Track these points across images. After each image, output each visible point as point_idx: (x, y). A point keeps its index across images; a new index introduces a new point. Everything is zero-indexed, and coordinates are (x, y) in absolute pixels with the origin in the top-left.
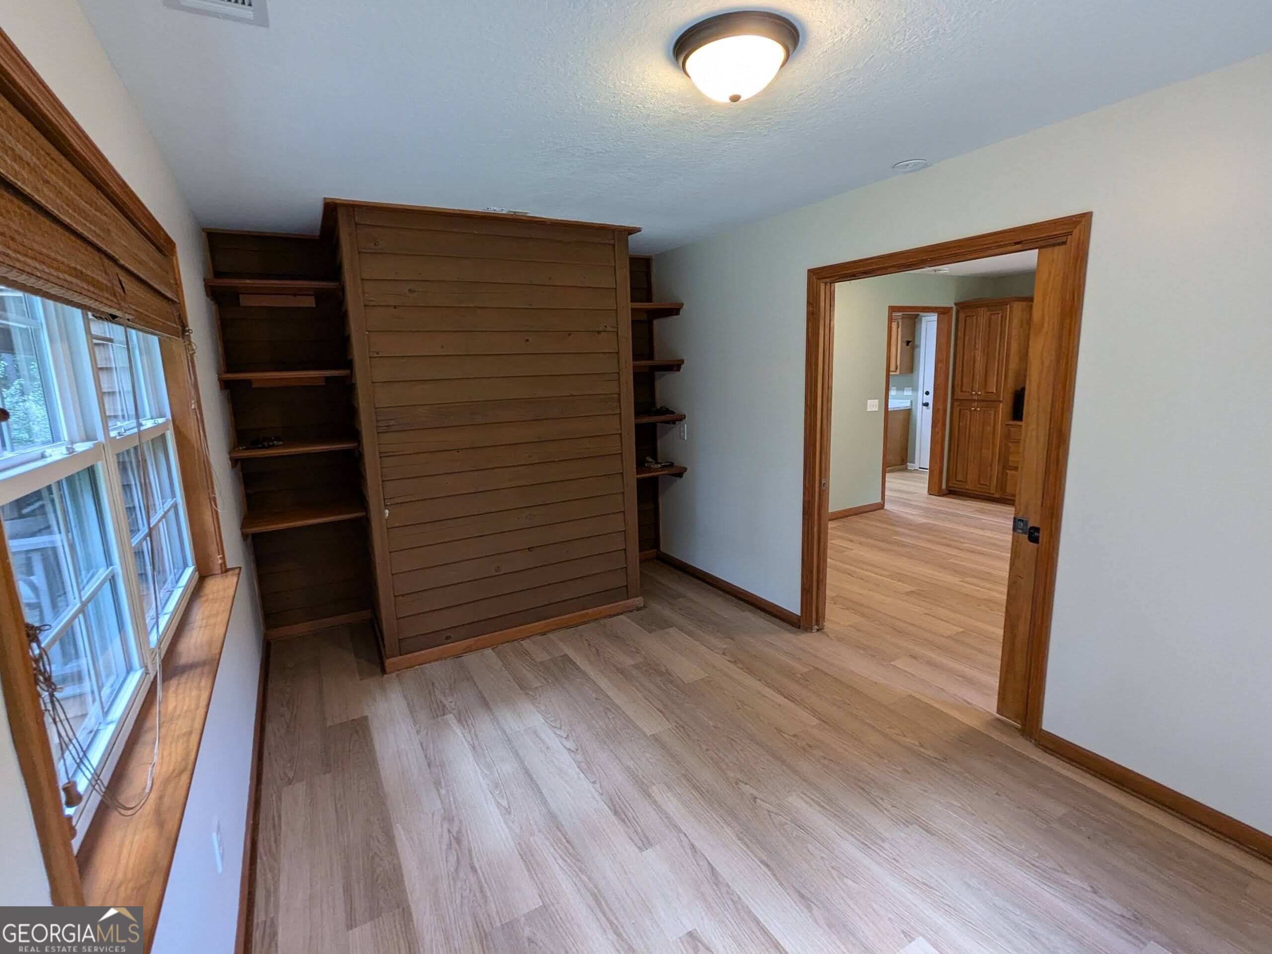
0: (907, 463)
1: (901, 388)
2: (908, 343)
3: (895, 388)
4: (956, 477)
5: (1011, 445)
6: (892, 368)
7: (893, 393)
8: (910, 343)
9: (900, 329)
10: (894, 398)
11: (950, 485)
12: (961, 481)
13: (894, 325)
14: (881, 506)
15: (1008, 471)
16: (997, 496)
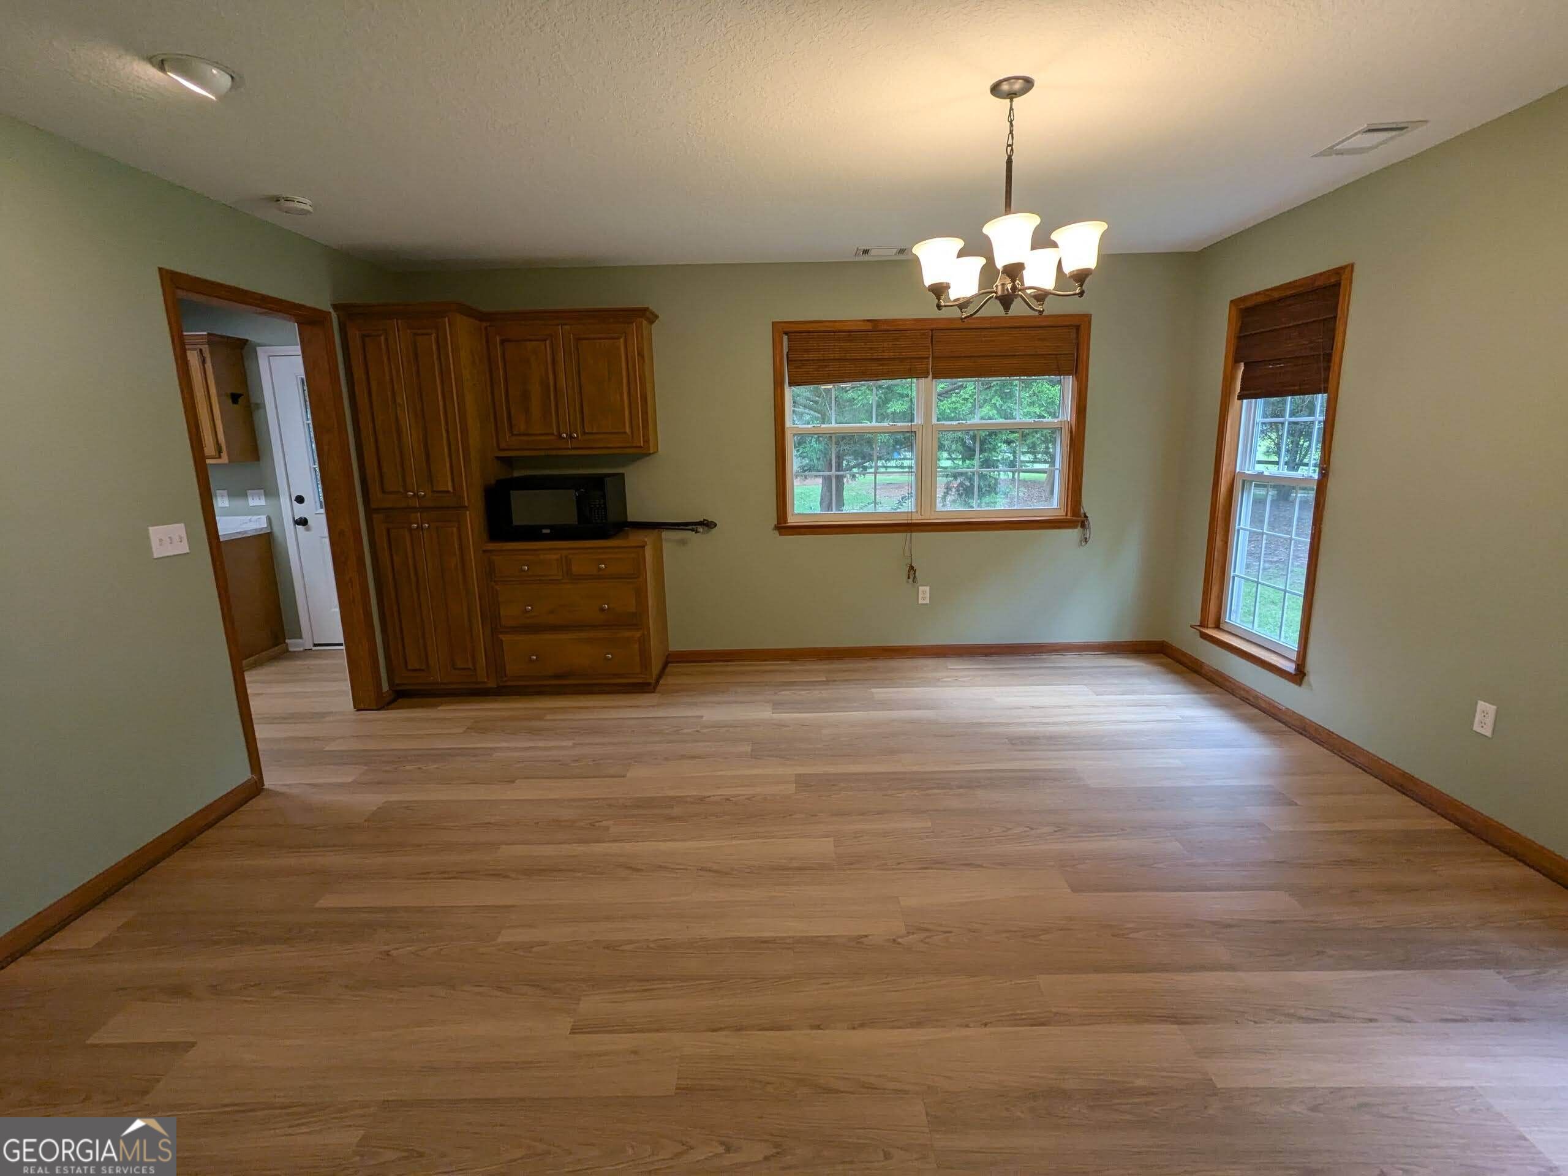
0: (285, 639)
1: (238, 492)
2: (235, 398)
3: (225, 492)
4: (406, 666)
5: (498, 587)
6: (209, 448)
7: (221, 503)
8: (240, 400)
9: (209, 365)
10: (229, 513)
11: (397, 681)
12: (416, 670)
13: (193, 358)
14: (255, 788)
15: (500, 636)
16: (492, 684)
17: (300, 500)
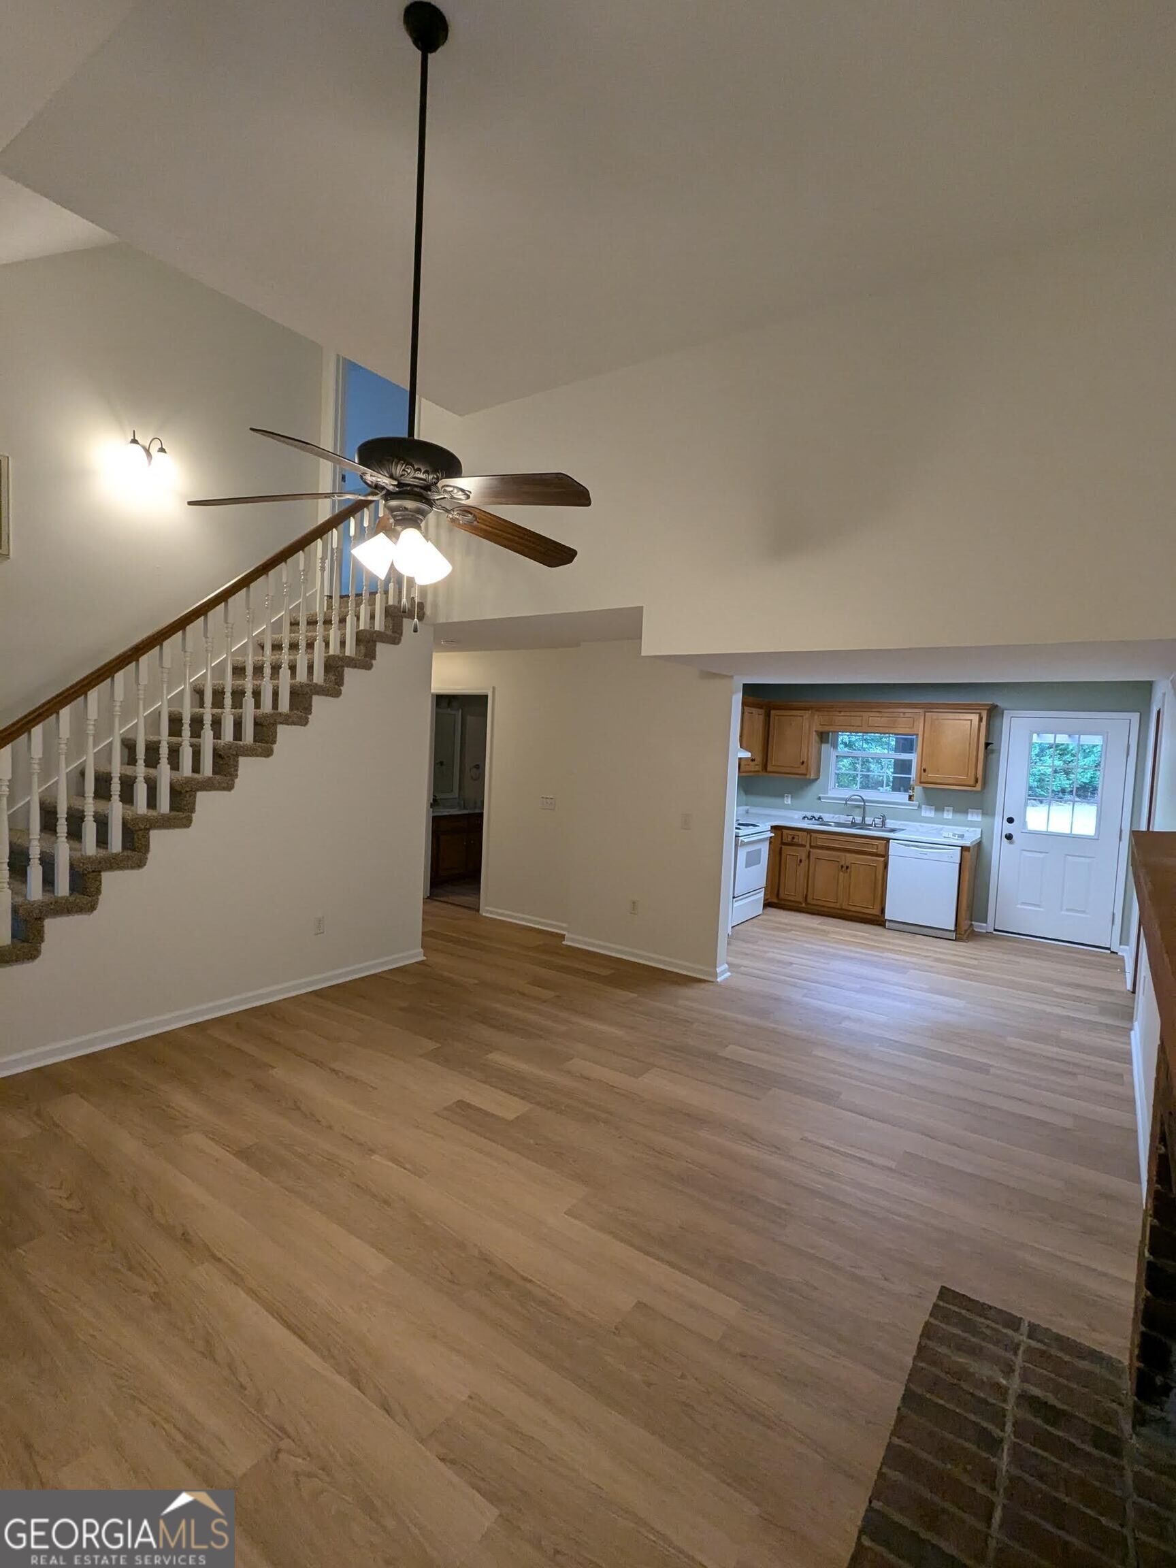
1: (961, 810)
2: (987, 745)
17: (1010, 820)
